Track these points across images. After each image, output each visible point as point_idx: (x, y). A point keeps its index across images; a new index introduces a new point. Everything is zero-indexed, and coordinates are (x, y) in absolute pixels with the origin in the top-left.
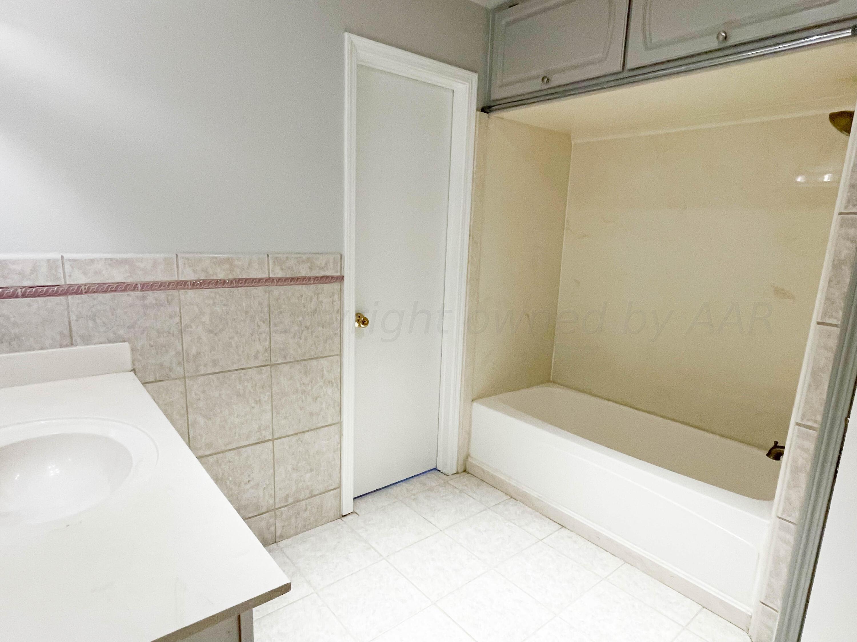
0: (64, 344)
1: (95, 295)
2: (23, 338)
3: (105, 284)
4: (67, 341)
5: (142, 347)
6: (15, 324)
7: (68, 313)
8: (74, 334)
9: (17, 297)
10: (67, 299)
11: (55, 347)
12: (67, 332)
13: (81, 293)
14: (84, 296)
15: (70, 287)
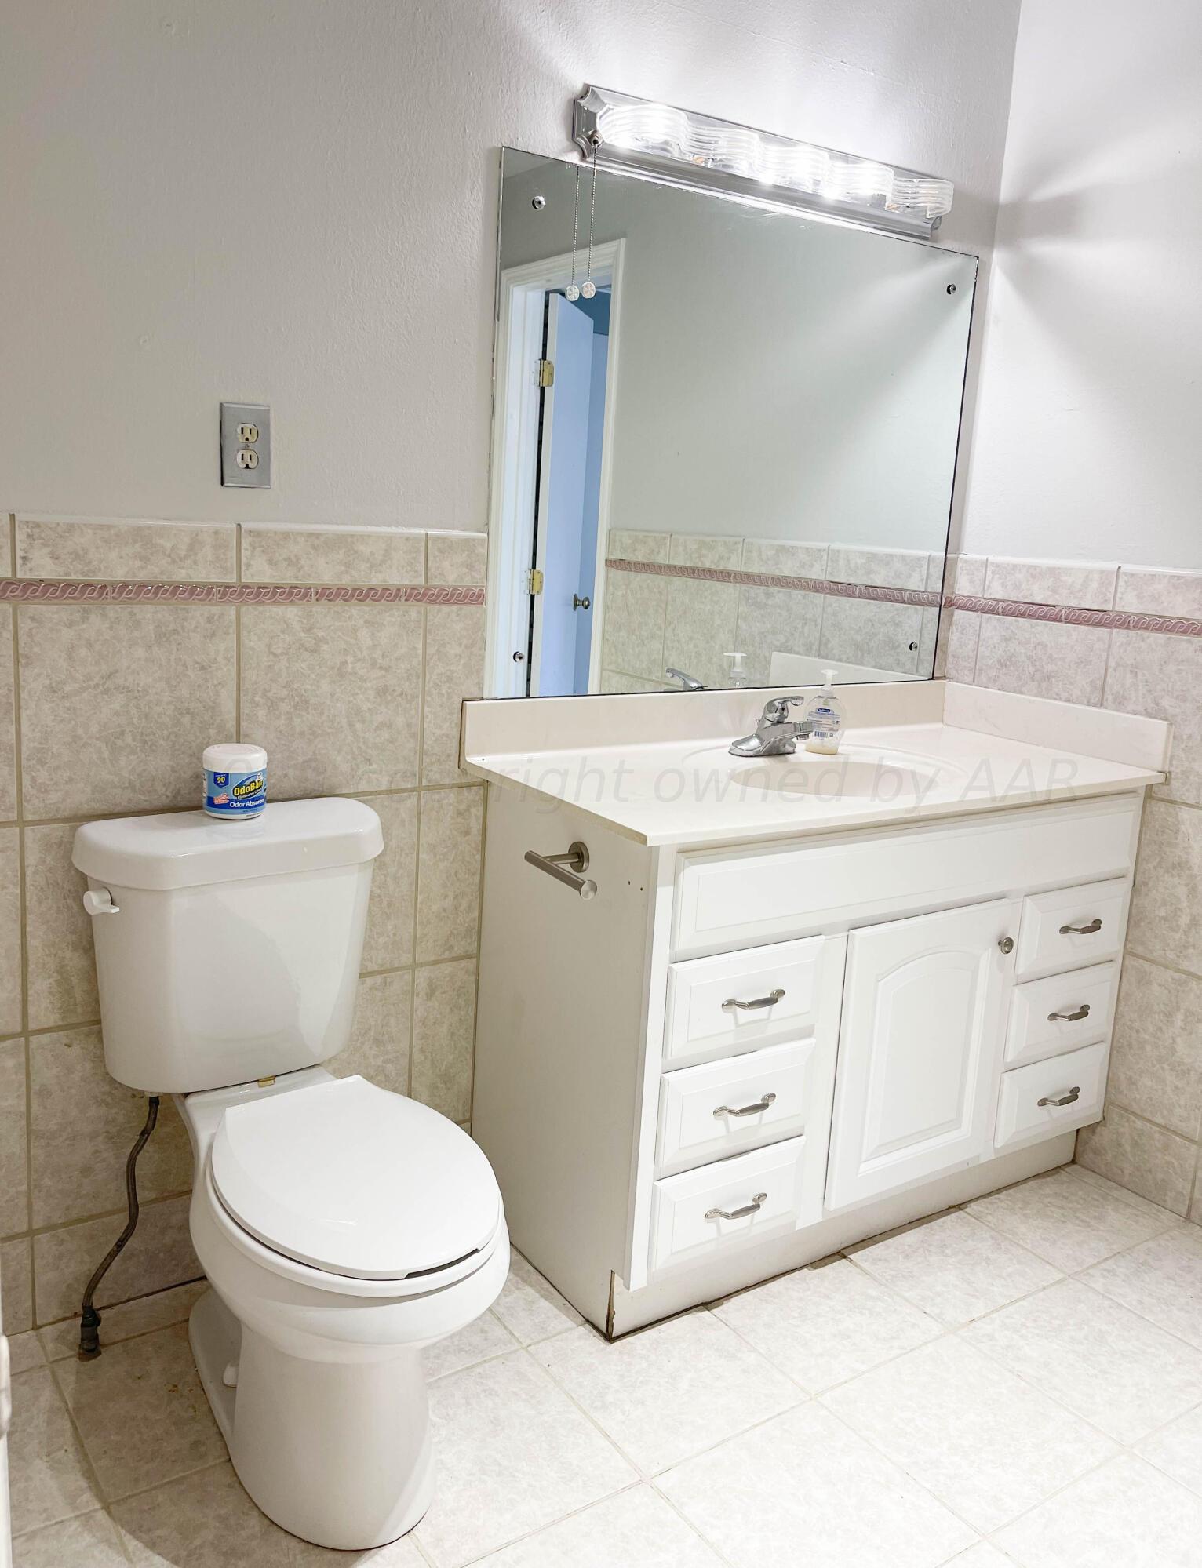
0: (1092, 701)
1: (1146, 634)
2: (1054, 680)
3: (1160, 617)
4: (1096, 699)
5: (1190, 737)
6: (1051, 659)
7: (1108, 655)
8: (1107, 689)
9: (1060, 621)
10: (1111, 633)
11: (1081, 703)
12: (1099, 683)
13: (1128, 628)
14: (1132, 633)
15: (1117, 615)
